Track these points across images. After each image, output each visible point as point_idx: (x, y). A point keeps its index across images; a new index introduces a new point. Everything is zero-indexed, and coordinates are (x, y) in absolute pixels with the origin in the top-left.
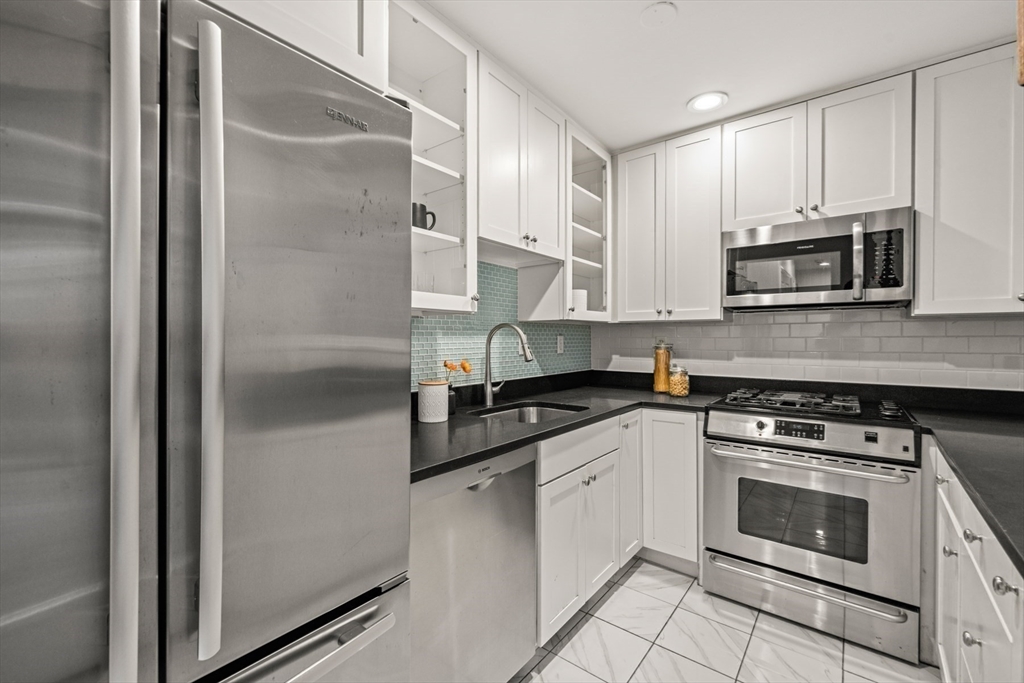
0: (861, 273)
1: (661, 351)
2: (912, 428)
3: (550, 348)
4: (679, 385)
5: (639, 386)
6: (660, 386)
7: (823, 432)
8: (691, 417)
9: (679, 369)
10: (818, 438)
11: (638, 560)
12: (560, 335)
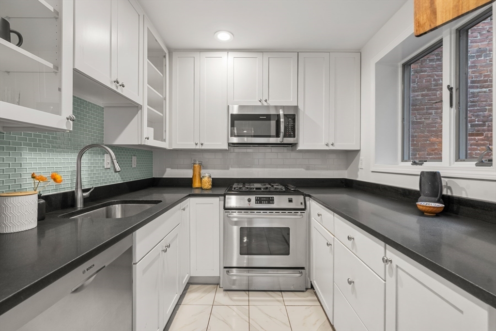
0: (283, 131)
1: (196, 166)
2: (303, 195)
3: (127, 164)
4: (207, 183)
5: (184, 185)
6: (196, 184)
7: (273, 200)
8: (217, 199)
9: (207, 175)
10: (272, 203)
11: (189, 284)
12: (134, 155)
